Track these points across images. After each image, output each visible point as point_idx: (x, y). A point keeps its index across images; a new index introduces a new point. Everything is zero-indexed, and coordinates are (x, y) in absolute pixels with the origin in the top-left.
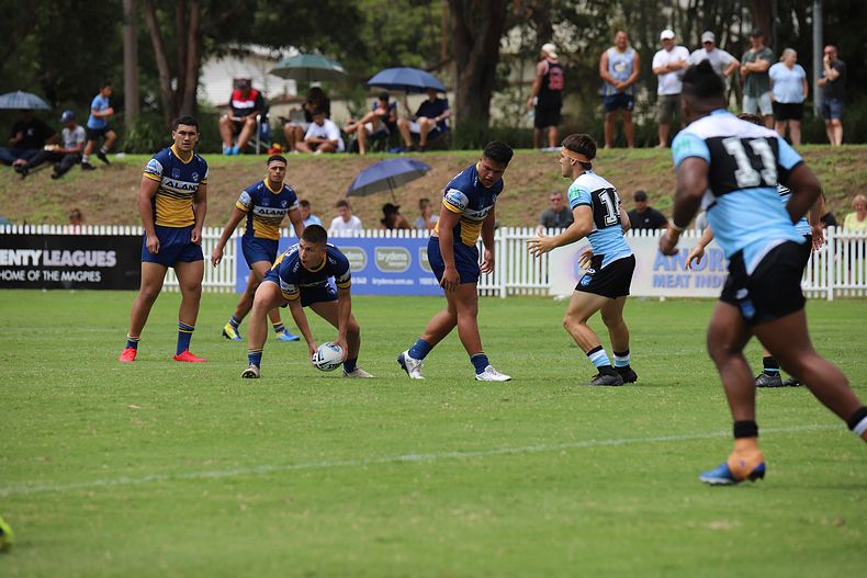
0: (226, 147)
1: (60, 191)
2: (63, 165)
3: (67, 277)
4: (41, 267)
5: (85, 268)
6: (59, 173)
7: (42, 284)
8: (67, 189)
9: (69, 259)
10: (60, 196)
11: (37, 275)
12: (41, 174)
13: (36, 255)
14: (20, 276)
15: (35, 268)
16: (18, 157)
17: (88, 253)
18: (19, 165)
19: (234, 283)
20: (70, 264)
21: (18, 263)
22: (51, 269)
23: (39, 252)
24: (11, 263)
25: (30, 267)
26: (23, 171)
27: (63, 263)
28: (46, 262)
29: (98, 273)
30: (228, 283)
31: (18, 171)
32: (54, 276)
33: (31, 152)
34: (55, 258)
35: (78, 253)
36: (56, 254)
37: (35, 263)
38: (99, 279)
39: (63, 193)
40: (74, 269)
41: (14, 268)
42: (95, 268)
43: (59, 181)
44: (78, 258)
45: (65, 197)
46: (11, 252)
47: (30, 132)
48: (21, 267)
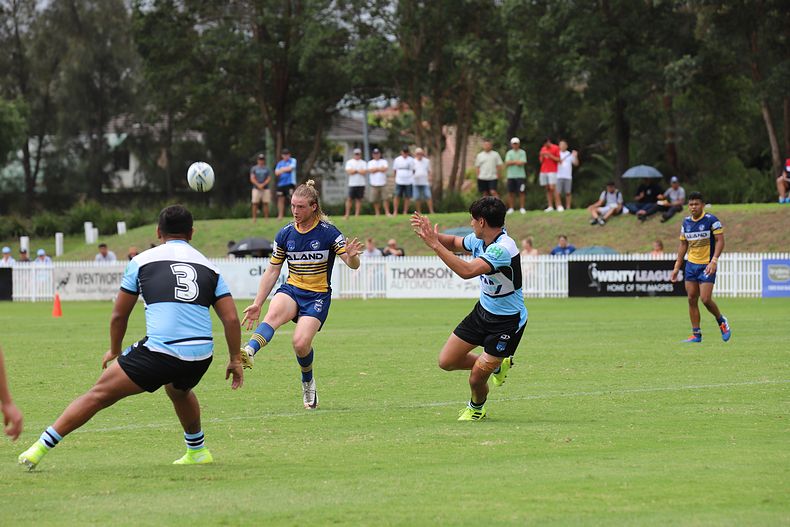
0: (781, 199)
1: (664, 231)
2: (668, 214)
3: (652, 288)
4: (635, 282)
5: (663, 282)
6: (666, 219)
7: (635, 293)
8: (670, 230)
9: (653, 276)
10: (664, 234)
11: (632, 287)
12: (654, 220)
13: (631, 274)
14: (621, 288)
15: (631, 283)
16: (640, 208)
17: (665, 272)
18: (640, 215)
19: (761, 290)
20: (653, 279)
21: (620, 280)
22: (641, 283)
23: (633, 272)
24: (615, 280)
25: (628, 282)
26: (643, 218)
27: (648, 279)
28: (638, 279)
29: (671, 286)
30: (757, 290)
31: (640, 218)
32: (643, 288)
33: (648, 205)
34: (644, 276)
35: (658, 272)
36: (644, 273)
37: (631, 279)
38: (672, 289)
39: (667, 232)
40: (656, 283)
41: (618, 283)
42: (670, 282)
43: (665, 224)
44: (658, 276)
45: (668, 235)
46: (616, 272)
47: (649, 192)
48: (622, 283)
